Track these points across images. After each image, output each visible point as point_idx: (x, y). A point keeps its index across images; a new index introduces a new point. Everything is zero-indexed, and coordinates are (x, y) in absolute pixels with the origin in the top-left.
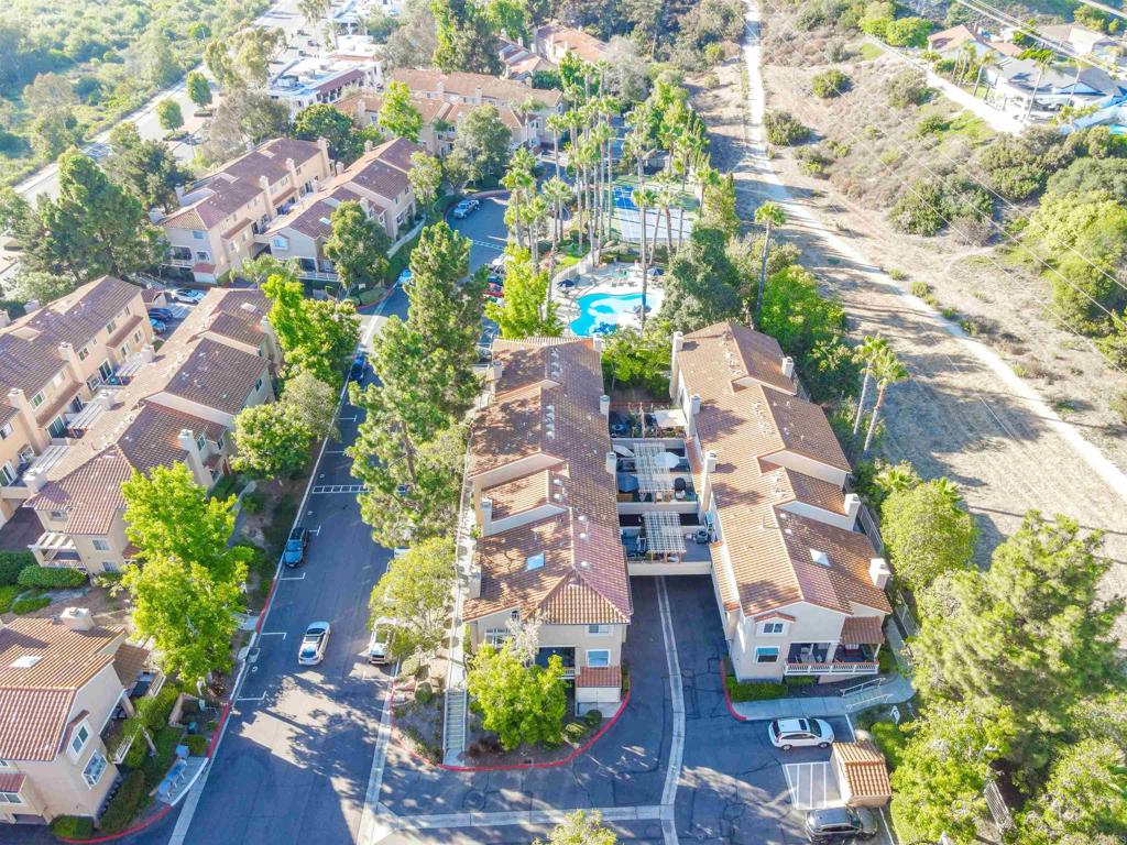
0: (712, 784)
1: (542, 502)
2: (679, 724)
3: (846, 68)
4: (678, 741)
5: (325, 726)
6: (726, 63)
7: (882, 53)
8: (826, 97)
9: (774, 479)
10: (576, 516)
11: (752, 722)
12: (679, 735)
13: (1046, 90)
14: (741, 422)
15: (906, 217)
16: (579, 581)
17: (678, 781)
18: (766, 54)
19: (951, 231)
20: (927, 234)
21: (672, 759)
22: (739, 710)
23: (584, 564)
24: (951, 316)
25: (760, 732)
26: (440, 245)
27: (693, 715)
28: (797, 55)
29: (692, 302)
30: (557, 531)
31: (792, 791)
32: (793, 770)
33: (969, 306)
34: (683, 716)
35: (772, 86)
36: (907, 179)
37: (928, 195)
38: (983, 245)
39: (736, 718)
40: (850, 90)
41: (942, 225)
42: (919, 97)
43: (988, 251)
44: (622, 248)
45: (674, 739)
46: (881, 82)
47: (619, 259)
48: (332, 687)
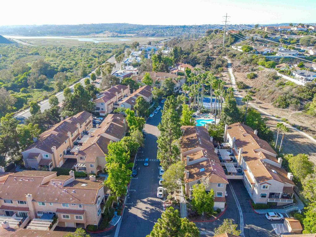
1: (202, 157)
2: (241, 214)
3: (255, 73)
4: (242, 218)
5: (150, 211)
6: (224, 72)
7: (264, 69)
8: (251, 79)
9: (259, 154)
10: (211, 160)
11: (261, 214)
12: (242, 216)
13: (309, 76)
14: (248, 143)
15: (278, 104)
16: (214, 173)
17: (244, 227)
18: (234, 70)
19: (290, 107)
20: (283, 108)
21: (241, 222)
22: (256, 211)
23: (215, 170)
24: (294, 126)
25: (263, 217)
26: (171, 100)
27: (244, 212)
28: (242, 70)
29: (229, 118)
30: (207, 163)
31: (274, 229)
32: (274, 225)
33: (299, 124)
34: (242, 212)
35: (237, 77)
36: (276, 96)
37: (282, 99)
38: (299, 110)
39: (256, 213)
40: (257, 77)
41: (287, 106)
42: (276, 78)
43: (300, 112)
44: (205, 109)
45: (241, 217)
46: (265, 75)
47: (205, 112)
48: (150, 203)
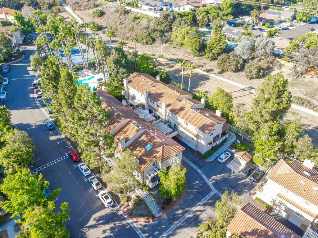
0: (218, 179)
1: (138, 131)
2: (199, 171)
3: (100, 8)
6: (61, 12)
7: (107, 4)
8: (99, 17)
9: (184, 102)
10: (149, 131)
11: (213, 161)
12: (201, 173)
13: (156, 6)
14: (162, 93)
15: (145, 41)
16: (166, 145)
17: (211, 183)
18: (73, 8)
19: (156, 42)
20: (151, 44)
21: (205, 179)
23: (163, 140)
24: (171, 60)
25: (216, 162)
27: (200, 167)
28: (82, 8)
29: (122, 70)
30: (147, 137)
31: (233, 170)
32: (229, 165)
33: (174, 57)
34: (198, 169)
36: (138, 32)
37: (147, 34)
38: (165, 43)
39: (209, 162)
40: (105, 14)
41: (154, 40)
42: (127, 12)
46: (112, 11)
48: (102, 221)
